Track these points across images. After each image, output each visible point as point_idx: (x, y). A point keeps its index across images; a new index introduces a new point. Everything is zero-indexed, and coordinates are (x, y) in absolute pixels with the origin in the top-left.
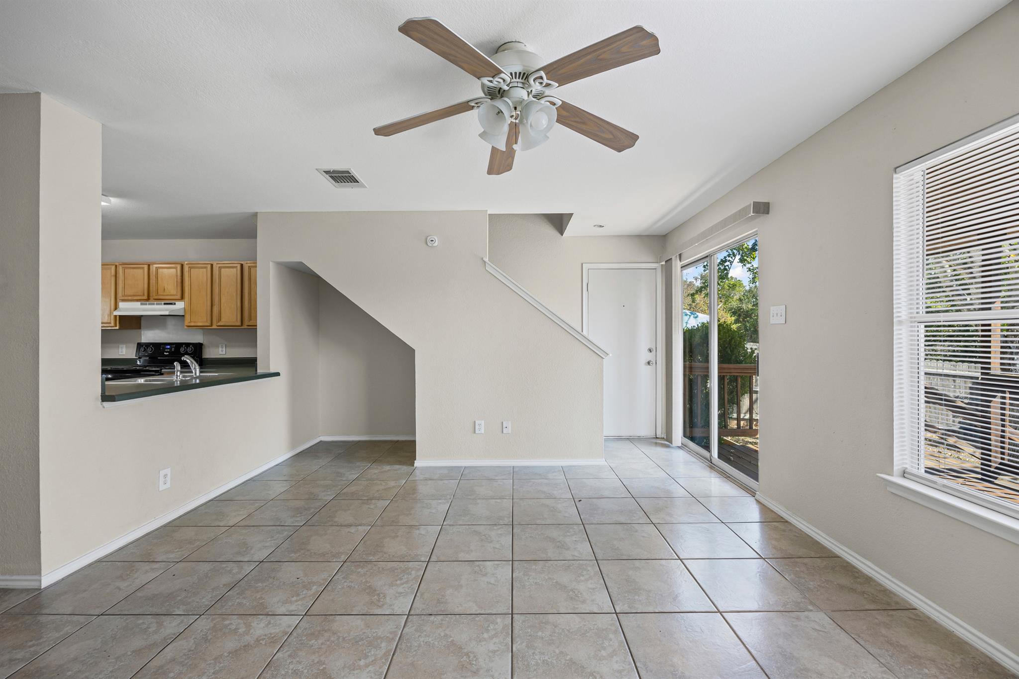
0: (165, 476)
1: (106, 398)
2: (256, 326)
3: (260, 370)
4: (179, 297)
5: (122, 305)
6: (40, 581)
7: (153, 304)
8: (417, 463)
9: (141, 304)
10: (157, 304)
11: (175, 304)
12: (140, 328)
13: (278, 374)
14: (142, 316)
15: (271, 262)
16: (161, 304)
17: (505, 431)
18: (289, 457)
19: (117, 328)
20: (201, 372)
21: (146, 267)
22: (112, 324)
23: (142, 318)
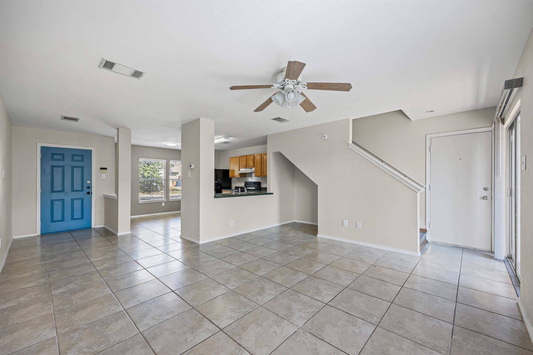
0: (232, 222)
1: (215, 197)
2: (267, 176)
3: (268, 192)
4: (253, 166)
5: (241, 169)
6: (199, 242)
8: (318, 235)
13: (272, 194)
14: (246, 173)
15: (271, 153)
17: (358, 227)
18: (278, 225)
19: (239, 177)
20: (247, 191)
21: (246, 157)
22: (238, 176)
23: (247, 174)
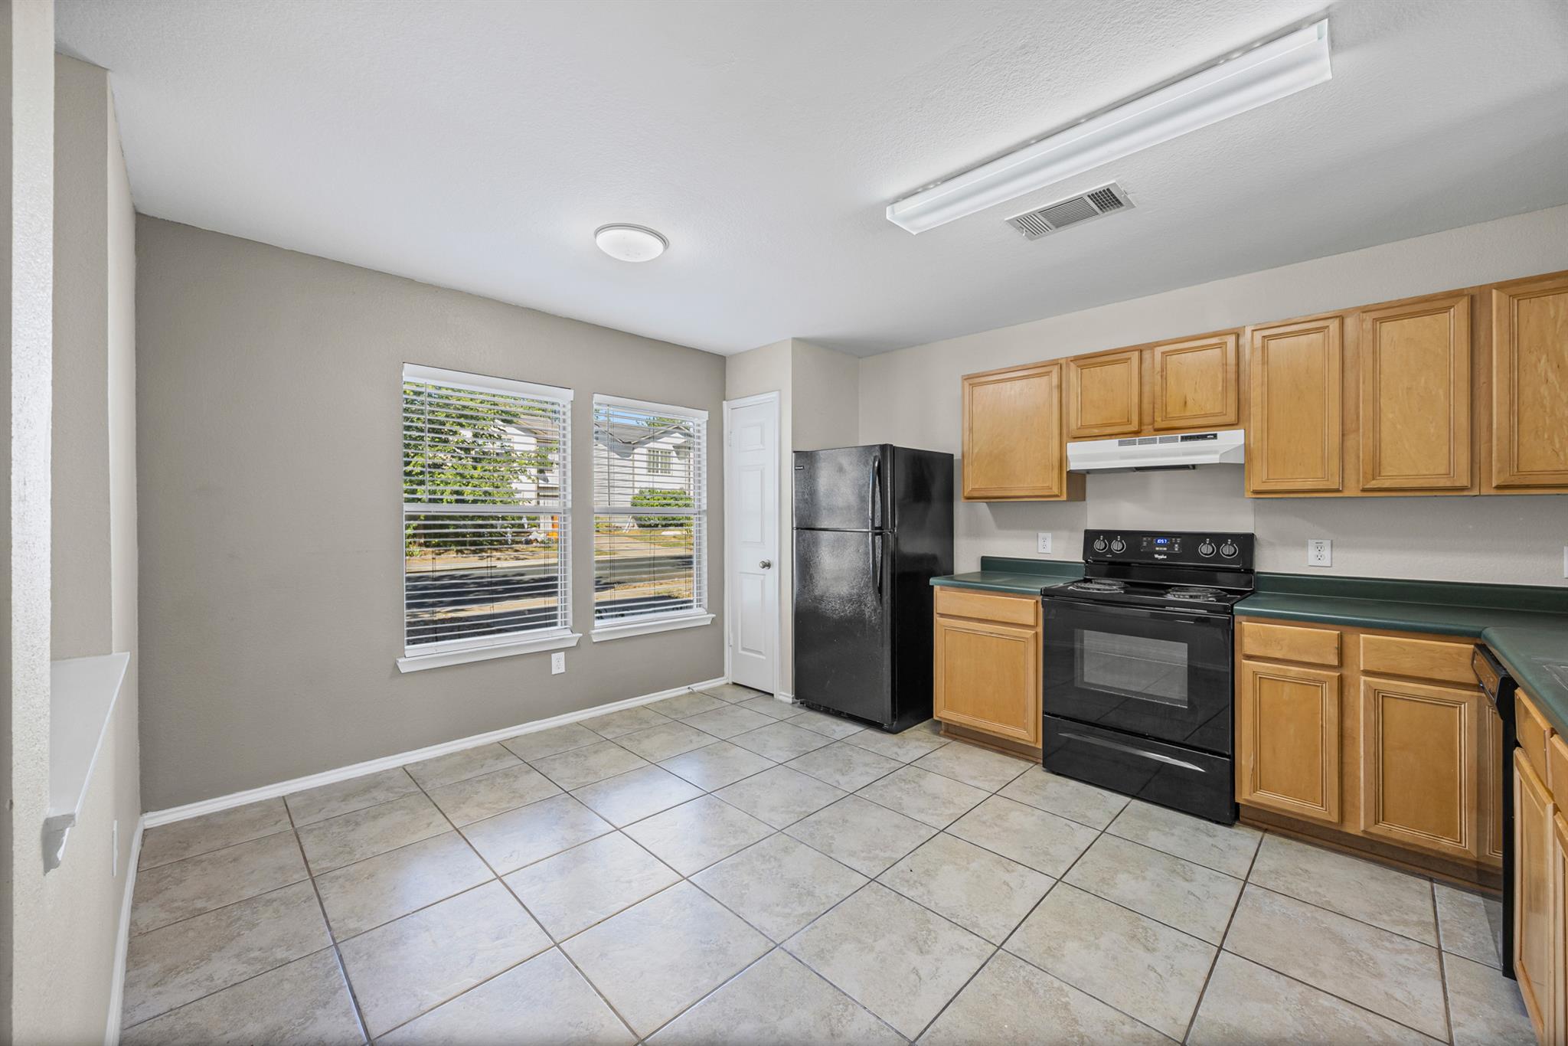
7: (1154, 441)
9: (1121, 444)
10: (1162, 441)
11: (1215, 436)
12: (1084, 499)
16: (1175, 440)
